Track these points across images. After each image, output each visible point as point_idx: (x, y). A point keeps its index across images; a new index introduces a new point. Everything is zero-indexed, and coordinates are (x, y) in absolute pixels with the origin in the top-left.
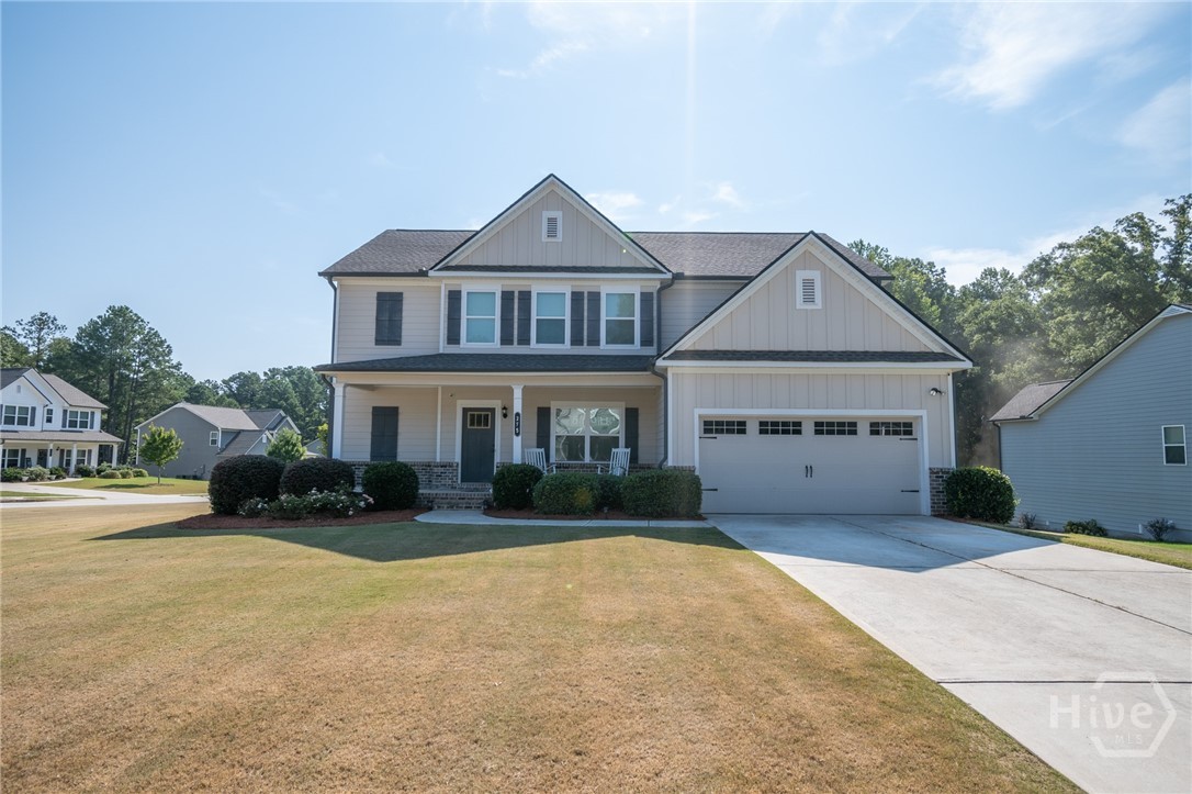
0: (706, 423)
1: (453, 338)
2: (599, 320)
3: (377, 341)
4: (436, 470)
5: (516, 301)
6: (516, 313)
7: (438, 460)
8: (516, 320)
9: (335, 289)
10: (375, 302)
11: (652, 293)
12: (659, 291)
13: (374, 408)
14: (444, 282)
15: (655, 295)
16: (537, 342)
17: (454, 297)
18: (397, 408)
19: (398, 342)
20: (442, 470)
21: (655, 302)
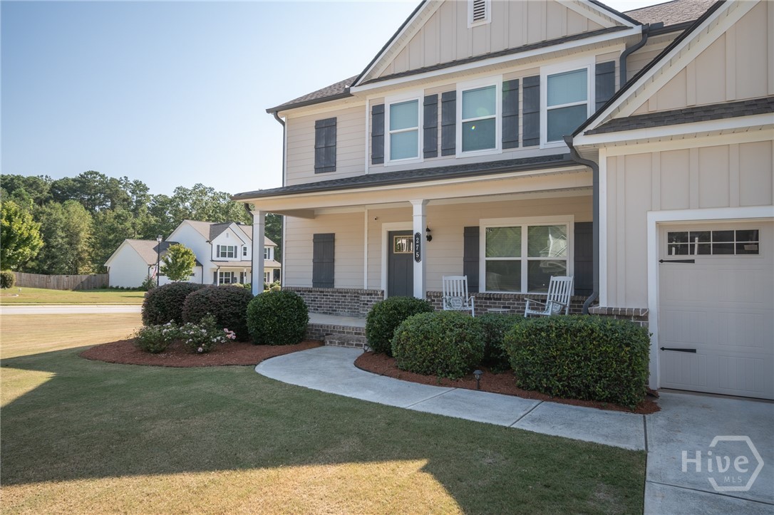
0: (672, 236)
1: (377, 157)
2: (538, 112)
3: (315, 169)
4: (362, 298)
5: (440, 105)
6: (440, 120)
7: (365, 288)
8: (440, 128)
9: (283, 123)
10: (314, 130)
11: (613, 62)
12: (624, 57)
13: (315, 235)
14: (369, 97)
15: (617, 65)
16: (464, 150)
17: (378, 112)
18: (333, 235)
19: (332, 168)
20: (368, 298)
21: (617, 74)
